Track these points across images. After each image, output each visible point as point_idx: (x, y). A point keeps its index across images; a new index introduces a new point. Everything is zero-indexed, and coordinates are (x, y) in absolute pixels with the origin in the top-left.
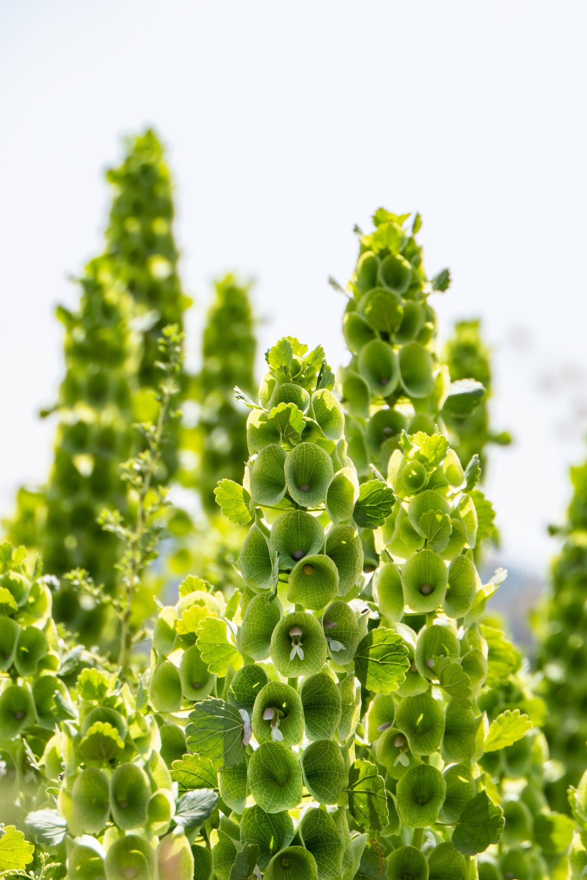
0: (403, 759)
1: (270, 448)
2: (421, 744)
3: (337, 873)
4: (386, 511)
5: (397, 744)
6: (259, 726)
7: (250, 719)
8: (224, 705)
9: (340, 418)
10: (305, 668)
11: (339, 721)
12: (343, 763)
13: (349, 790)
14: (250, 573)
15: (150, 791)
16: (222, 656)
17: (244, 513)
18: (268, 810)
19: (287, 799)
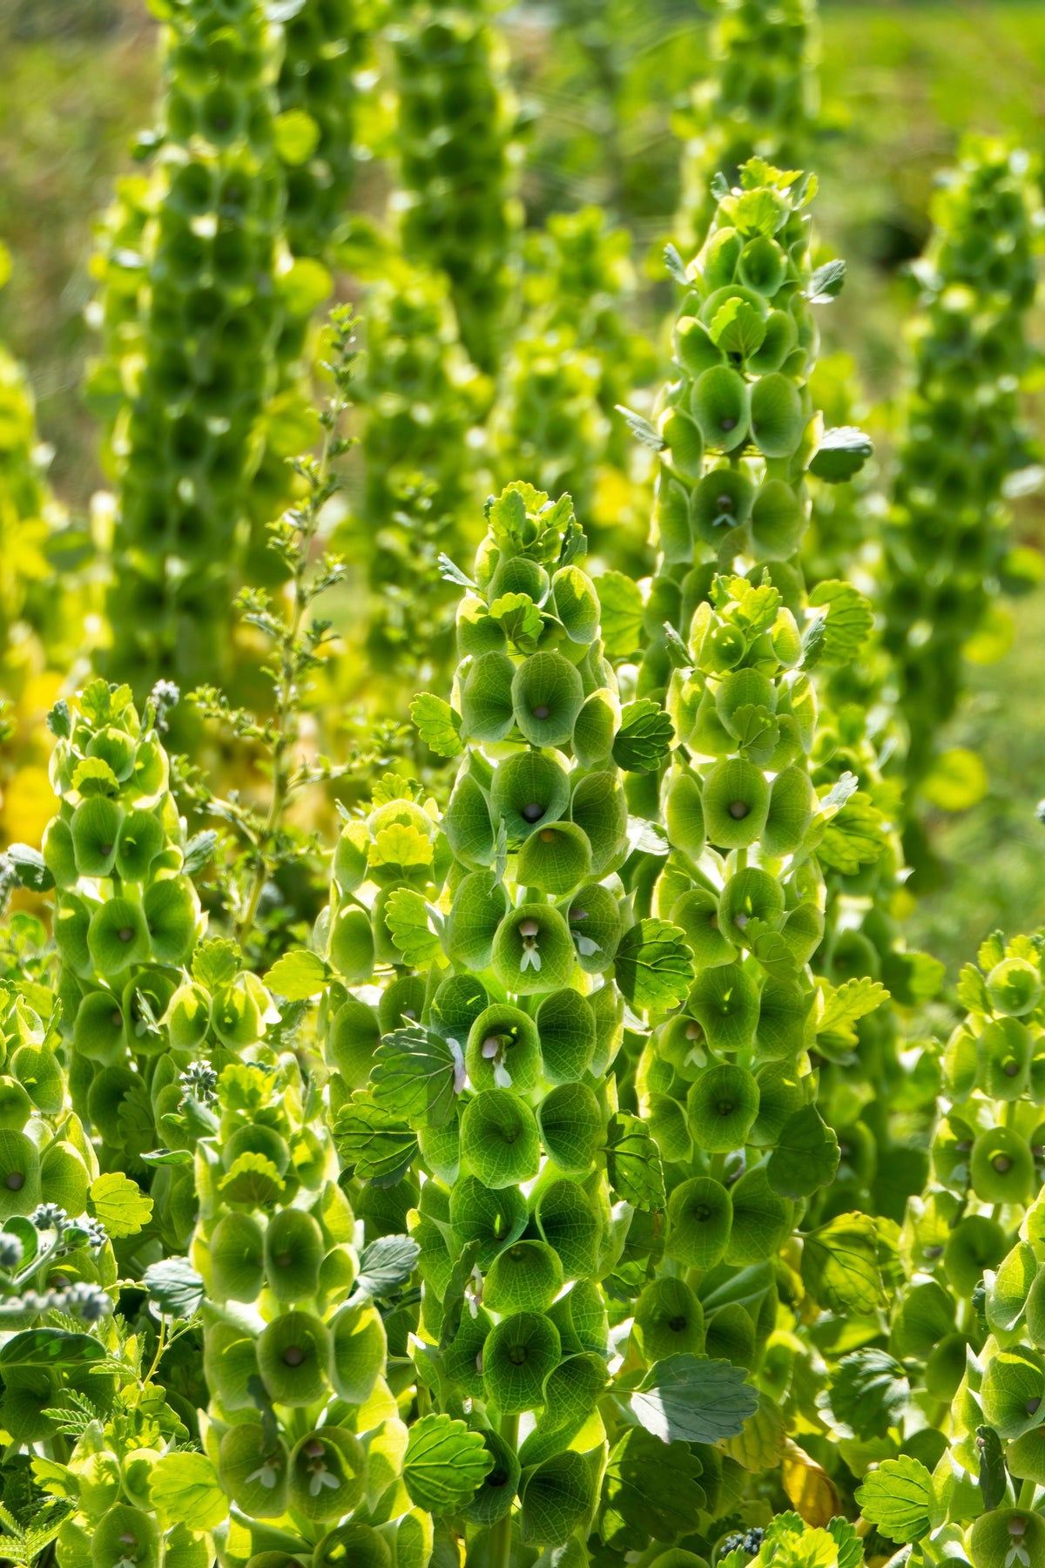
0: (696, 1057)
1: (490, 656)
2: (724, 1035)
3: (591, 1267)
4: (661, 748)
5: (690, 1036)
6: (476, 1064)
7: (464, 1054)
8: (425, 1036)
9: (594, 609)
10: (542, 981)
11: (593, 1053)
12: (599, 1111)
13: (608, 1149)
14: (461, 841)
15: (322, 1248)
16: (422, 943)
17: (452, 740)
18: (490, 1185)
19: (518, 1167)
